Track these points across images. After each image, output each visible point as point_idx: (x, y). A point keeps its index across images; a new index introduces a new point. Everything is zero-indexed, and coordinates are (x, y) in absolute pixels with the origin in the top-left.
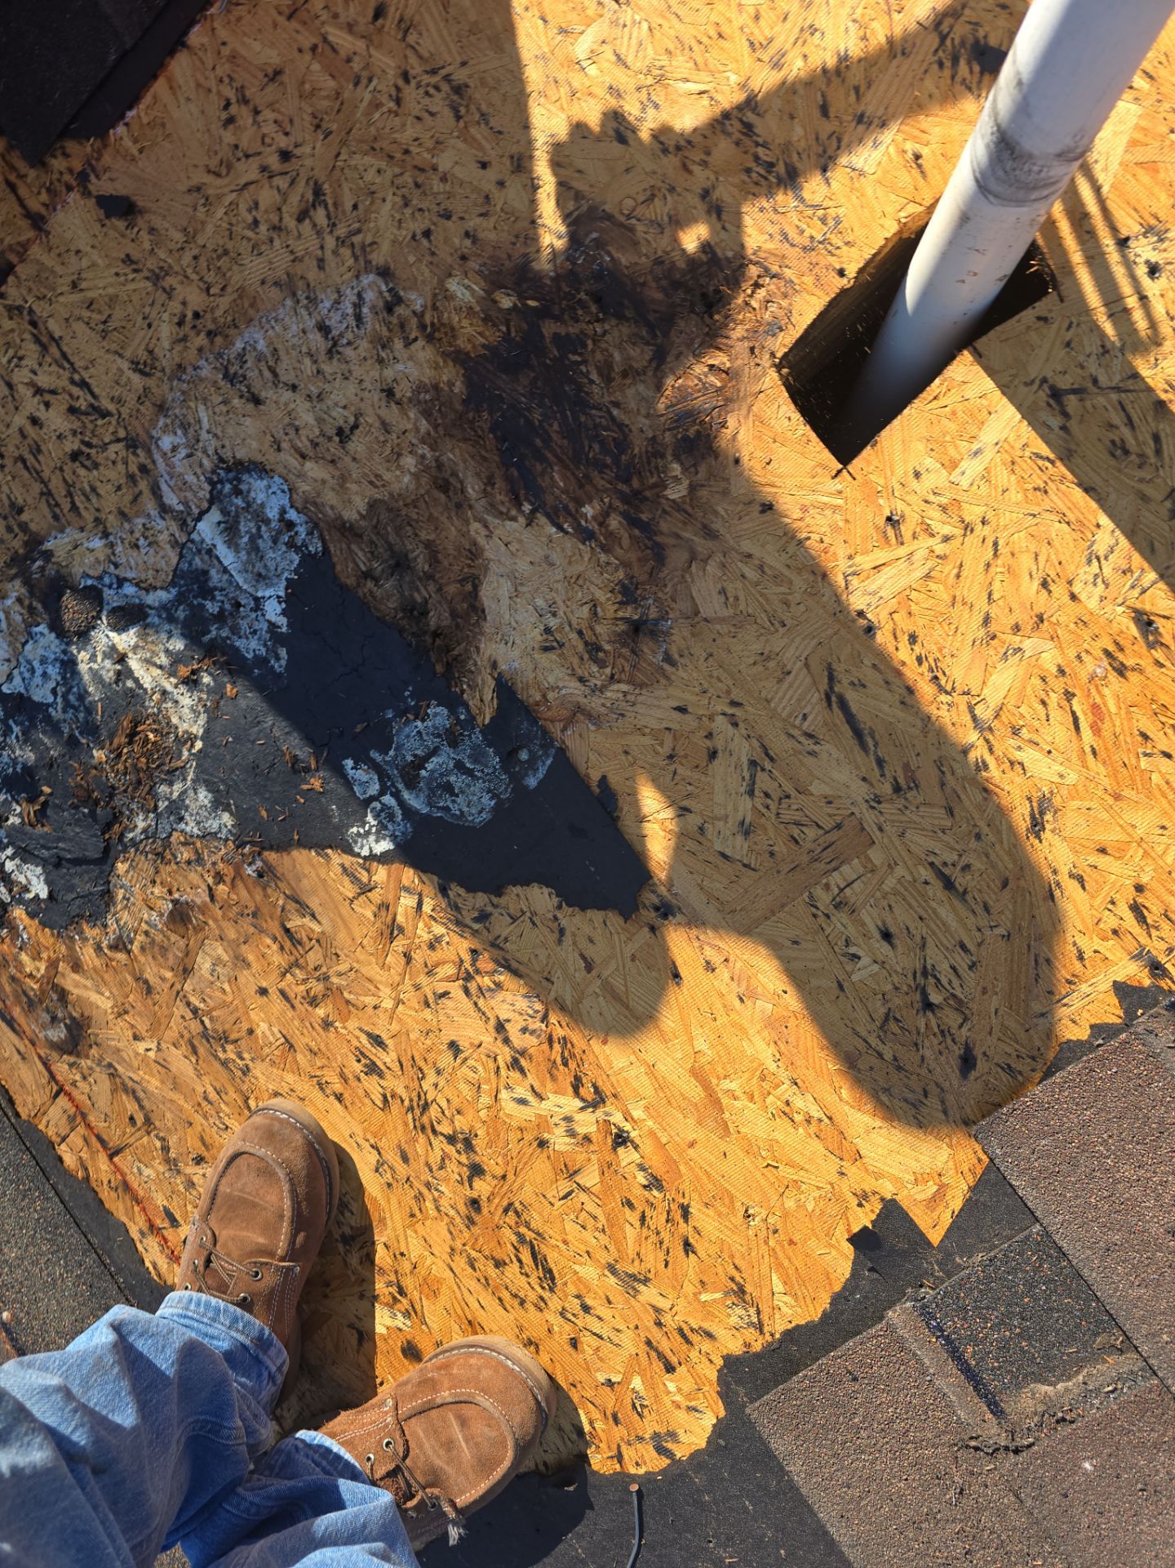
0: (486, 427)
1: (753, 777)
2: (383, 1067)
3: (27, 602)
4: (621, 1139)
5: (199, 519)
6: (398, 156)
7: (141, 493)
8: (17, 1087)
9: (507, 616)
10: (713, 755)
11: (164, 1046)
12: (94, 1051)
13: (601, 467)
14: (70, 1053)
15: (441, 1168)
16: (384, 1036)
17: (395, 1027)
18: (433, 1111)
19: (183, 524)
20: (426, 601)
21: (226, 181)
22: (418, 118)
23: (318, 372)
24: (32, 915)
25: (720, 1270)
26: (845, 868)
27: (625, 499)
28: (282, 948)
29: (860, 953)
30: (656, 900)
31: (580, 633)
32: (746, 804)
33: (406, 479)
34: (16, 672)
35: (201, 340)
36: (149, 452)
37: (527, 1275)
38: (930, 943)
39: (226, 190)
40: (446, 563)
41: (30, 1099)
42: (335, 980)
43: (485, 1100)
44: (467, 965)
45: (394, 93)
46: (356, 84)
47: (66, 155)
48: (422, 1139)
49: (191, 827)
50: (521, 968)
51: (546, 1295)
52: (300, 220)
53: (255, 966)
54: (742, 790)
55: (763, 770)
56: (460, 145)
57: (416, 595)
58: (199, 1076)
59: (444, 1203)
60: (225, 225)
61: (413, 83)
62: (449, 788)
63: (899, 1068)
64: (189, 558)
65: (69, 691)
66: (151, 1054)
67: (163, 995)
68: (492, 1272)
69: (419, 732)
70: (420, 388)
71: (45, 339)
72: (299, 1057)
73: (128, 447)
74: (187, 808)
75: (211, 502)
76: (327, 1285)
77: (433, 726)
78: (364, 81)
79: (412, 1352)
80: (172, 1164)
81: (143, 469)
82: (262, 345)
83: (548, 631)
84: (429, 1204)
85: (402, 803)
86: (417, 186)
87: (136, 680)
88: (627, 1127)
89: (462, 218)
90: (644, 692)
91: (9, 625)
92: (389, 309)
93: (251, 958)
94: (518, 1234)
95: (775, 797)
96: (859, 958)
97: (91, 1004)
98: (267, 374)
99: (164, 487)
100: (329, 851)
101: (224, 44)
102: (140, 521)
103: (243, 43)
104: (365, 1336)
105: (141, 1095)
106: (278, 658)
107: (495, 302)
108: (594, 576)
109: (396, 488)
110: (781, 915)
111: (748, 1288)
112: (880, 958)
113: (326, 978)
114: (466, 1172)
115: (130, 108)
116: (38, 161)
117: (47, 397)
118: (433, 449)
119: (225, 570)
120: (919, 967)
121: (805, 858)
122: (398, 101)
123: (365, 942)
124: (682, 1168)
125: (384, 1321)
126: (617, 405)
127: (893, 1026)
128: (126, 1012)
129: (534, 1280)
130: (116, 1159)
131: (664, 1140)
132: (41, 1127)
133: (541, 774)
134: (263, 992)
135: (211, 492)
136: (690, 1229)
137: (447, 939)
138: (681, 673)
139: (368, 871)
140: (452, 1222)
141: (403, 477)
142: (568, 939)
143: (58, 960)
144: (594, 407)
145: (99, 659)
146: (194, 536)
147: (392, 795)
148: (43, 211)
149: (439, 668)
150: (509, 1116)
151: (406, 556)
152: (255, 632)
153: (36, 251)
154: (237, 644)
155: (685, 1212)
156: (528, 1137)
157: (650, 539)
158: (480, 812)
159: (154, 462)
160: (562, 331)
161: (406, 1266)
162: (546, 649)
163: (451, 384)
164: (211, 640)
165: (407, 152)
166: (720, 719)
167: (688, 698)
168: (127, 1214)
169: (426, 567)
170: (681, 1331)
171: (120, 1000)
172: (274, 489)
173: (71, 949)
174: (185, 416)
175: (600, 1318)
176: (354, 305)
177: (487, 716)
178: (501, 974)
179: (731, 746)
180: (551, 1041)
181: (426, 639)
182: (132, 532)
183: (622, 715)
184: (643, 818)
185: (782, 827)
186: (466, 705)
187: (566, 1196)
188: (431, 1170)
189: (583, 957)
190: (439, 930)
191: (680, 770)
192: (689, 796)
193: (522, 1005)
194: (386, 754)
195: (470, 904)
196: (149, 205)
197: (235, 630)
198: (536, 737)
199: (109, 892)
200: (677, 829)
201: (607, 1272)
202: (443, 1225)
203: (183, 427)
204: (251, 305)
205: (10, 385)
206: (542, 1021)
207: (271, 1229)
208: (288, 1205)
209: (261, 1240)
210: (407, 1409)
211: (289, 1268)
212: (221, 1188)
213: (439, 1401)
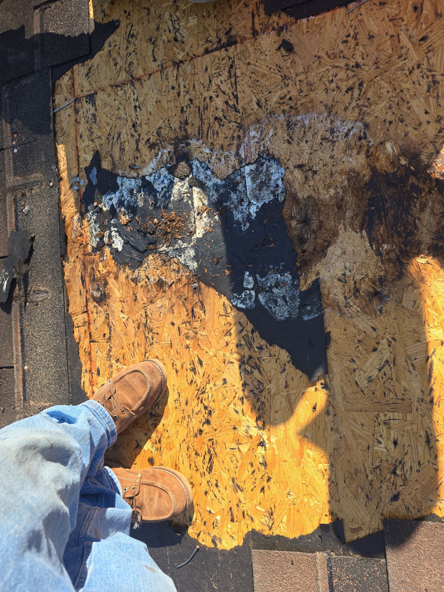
0: (367, 197)
1: (384, 366)
2: (197, 372)
3: (171, 155)
4: (262, 444)
5: (247, 165)
6: (398, 90)
7: (233, 144)
8: (73, 302)
9: (333, 261)
10: (375, 350)
11: (129, 319)
12: (105, 307)
13: (399, 235)
14: (97, 303)
15: (197, 414)
16: (204, 363)
17: (209, 362)
18: (205, 396)
19: (240, 162)
20: (308, 239)
21: (331, 61)
22: (414, 83)
23: (321, 143)
24: (111, 253)
25: (269, 503)
26: (396, 414)
27: (401, 251)
28: (188, 315)
29: (383, 442)
30: (323, 381)
31: (355, 283)
32: (375, 373)
34: (154, 175)
35: (287, 108)
36: (245, 133)
37: (204, 464)
38: (409, 455)
39: (329, 64)
40: (323, 231)
41: (75, 308)
42: (199, 335)
43: (224, 403)
44: (245, 359)
45: (411, 69)
46: (399, 58)
47: (279, 17)
48: (196, 401)
49: (182, 260)
50: (263, 372)
51: (207, 473)
52: (348, 90)
53: (175, 314)
54: (378, 367)
55: (389, 366)
56: (423, 100)
57: (306, 235)
58: (135, 336)
59: (190, 426)
60: (320, 75)
61: (420, 70)
62: (276, 302)
63: (371, 485)
64: (236, 175)
65: (168, 192)
66: (124, 320)
67: (140, 304)
68: (193, 455)
69: (277, 279)
70: (353, 170)
71: (232, 74)
72: (172, 351)
73: (238, 127)
74: (184, 253)
75: (255, 162)
76: (137, 424)
77: (284, 280)
78: (403, 58)
79: (151, 461)
80: (109, 356)
81: (239, 137)
82: (307, 122)
83: (344, 275)
84: (185, 422)
85: (257, 297)
86: (398, 104)
87: (193, 203)
88: (267, 442)
89: (406, 125)
90: (365, 315)
91: (161, 158)
92: (360, 139)
93: (175, 311)
94: (209, 449)
95: (387, 377)
96: (381, 443)
97: (113, 292)
98: (302, 133)
99: (242, 147)
100: (222, 296)
101: (361, 15)
102: (226, 153)
103: (368, 19)
104: (139, 447)
105: (112, 329)
106: (245, 226)
107: (399, 159)
108: (372, 268)
109: (322, 197)
110: (364, 413)
111: (275, 515)
112: (388, 448)
113: (197, 333)
114: (204, 420)
115: (313, 16)
116: (269, 14)
117: (220, 93)
118: (344, 192)
119: (245, 186)
120: (400, 459)
121: (384, 402)
122: (410, 73)
123: (216, 330)
124: (277, 466)
125: (148, 446)
126: (419, 219)
127: (378, 471)
128: (124, 302)
129: (205, 466)
130: (91, 343)
131: (277, 454)
132: (73, 319)
133: (311, 317)
134: (173, 324)
135: (257, 159)
136: (267, 485)
137: (244, 347)
138: (382, 317)
139: (231, 310)
140: (190, 432)
141: (327, 195)
142: (284, 374)
143: (111, 272)
144: (410, 215)
145: (184, 188)
146: (242, 169)
147: (255, 292)
148: (259, 30)
150: (229, 413)
151: (310, 220)
152: (242, 212)
153: (248, 43)
154: (234, 212)
155: (269, 479)
156: (232, 423)
157: (400, 269)
158: (281, 316)
159: (244, 137)
160: (416, 183)
161: (166, 435)
162: (340, 280)
163: (364, 176)
164: (226, 206)
165: (402, 91)
166: (385, 340)
167: (379, 326)
168: (85, 362)
169: (315, 228)
170: (243, 513)
171: (124, 297)
172: (280, 171)
173: (118, 271)
174: (265, 129)
175: (219, 491)
176: (349, 129)
177: (304, 289)
178: (255, 369)
179: (383, 351)
180: (258, 400)
181: (299, 251)
182: (222, 155)
183: (352, 317)
184: (336, 354)
185: (383, 387)
186: (299, 280)
187: (232, 449)
188: (193, 412)
189: (286, 382)
190: (243, 342)
191: (360, 348)
192: (357, 357)
193: (256, 383)
194: (262, 278)
195: (259, 341)
196: (298, 52)
197: (236, 208)
198: (317, 305)
199: (141, 262)
200: (346, 365)
201: (231, 480)
202: (186, 431)
203: (262, 132)
204: (312, 107)
205: (210, 81)
206: (259, 392)
207: (135, 400)
208: (144, 396)
209: (130, 402)
210: (144, 481)
211: (133, 415)
212: (125, 377)
213: (156, 485)
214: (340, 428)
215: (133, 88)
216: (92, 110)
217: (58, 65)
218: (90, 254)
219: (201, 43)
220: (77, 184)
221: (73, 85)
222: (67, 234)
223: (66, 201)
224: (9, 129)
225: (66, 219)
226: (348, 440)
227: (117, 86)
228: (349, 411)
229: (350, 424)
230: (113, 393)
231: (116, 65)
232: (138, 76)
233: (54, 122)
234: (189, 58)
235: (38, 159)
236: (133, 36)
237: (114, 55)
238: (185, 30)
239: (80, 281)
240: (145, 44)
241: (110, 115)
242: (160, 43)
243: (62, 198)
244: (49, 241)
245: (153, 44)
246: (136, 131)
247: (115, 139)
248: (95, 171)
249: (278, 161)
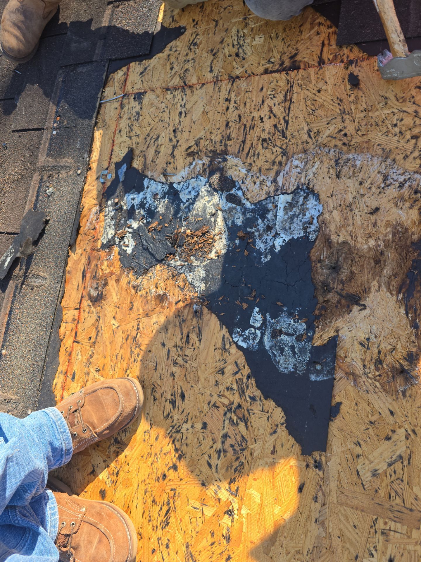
0: (412, 258)
1: (396, 461)
2: (177, 406)
3: (205, 167)
4: (230, 513)
5: (283, 194)
7: (272, 169)
8: (68, 295)
9: (358, 321)
10: (388, 438)
11: (119, 328)
12: (99, 308)
14: (92, 302)
15: (165, 454)
16: (186, 398)
17: (192, 399)
18: (179, 436)
19: (276, 191)
20: (334, 288)
21: (399, 104)
23: (370, 188)
24: (119, 254)
26: (399, 525)
28: (182, 339)
29: (375, 555)
30: (318, 459)
31: (380, 352)
32: (382, 467)
33: (365, 246)
34: (182, 183)
35: (340, 143)
36: (287, 160)
37: (159, 515)
40: (353, 284)
41: (68, 302)
42: (188, 365)
44: (233, 407)
47: (351, 50)
48: (168, 439)
50: (250, 427)
51: (159, 528)
52: (412, 138)
53: (169, 335)
54: (387, 461)
55: (402, 463)
57: (332, 283)
58: (121, 347)
59: (155, 466)
60: (384, 117)
62: (282, 350)
64: (268, 201)
65: (192, 204)
66: (114, 327)
67: (134, 314)
68: (150, 501)
70: (401, 225)
71: (288, 98)
73: (282, 152)
74: (194, 271)
75: (292, 193)
76: (98, 446)
77: (296, 327)
79: (103, 494)
80: (89, 363)
81: (280, 163)
82: (358, 163)
83: (368, 339)
84: (150, 460)
85: (262, 338)
87: (215, 221)
88: (236, 512)
90: (384, 393)
91: (194, 168)
93: (170, 331)
94: (169, 500)
95: (397, 476)
96: (373, 557)
97: (111, 295)
98: (351, 173)
99: (282, 174)
100: (224, 327)
102: (263, 177)
104: (94, 473)
105: (100, 334)
106: (266, 257)
108: (403, 340)
109: (359, 246)
110: (359, 513)
113: (186, 362)
114: (171, 464)
116: (340, 45)
117: (272, 115)
118: (385, 246)
119: (276, 216)
121: (387, 506)
123: (208, 365)
124: (241, 545)
125: (103, 475)
128: (119, 308)
129: (160, 519)
130: (75, 344)
131: (244, 530)
132: (64, 313)
133: (319, 379)
134: (163, 345)
135: (295, 190)
137: (234, 392)
138: (404, 402)
139: (230, 345)
140: (152, 473)
142: (275, 437)
143: (114, 274)
145: (210, 204)
146: (276, 197)
147: (261, 332)
148: (326, 61)
149: (317, 312)
151: (340, 268)
152: (266, 243)
153: (311, 71)
154: (257, 240)
155: (229, 558)
158: (285, 368)
159: (286, 164)
161: (126, 469)
162: (361, 344)
163: (413, 234)
164: (250, 231)
166: (403, 430)
167: (398, 412)
168: (63, 362)
169: (344, 279)
171: (120, 302)
172: (317, 208)
173: (121, 274)
174: (310, 160)
175: (169, 554)
176: (405, 180)
177: (318, 343)
178: (242, 421)
179: (398, 443)
180: (237, 459)
181: (321, 299)
182: (258, 178)
183: (368, 392)
184: (341, 430)
185: (389, 487)
186: (314, 332)
187: (195, 508)
188: (161, 451)
189: (274, 447)
190: (235, 387)
191: (371, 430)
192: (365, 441)
193: (239, 438)
194: (272, 319)
195: (253, 390)
196: (364, 89)
197: (260, 236)
198: (329, 366)
199: (148, 270)
200: (349, 446)
201: (185, 544)
202: (149, 470)
203: (306, 163)
204: (367, 148)
205: (263, 102)
206: (241, 450)
207: (102, 420)
208: (113, 419)
209: (96, 421)
210: (88, 518)
211: (95, 437)
212: (98, 392)
213: (99, 527)
214: (326, 523)
215: (182, 94)
216: (138, 108)
217: (116, 60)
218: (97, 250)
219: (263, 62)
220: (104, 177)
221: (125, 81)
222: (81, 225)
223: (89, 191)
224: (54, 110)
225: (84, 210)
226: (333, 540)
227: (167, 89)
228: (342, 504)
229: (340, 520)
230: (80, 405)
231: (172, 69)
232: (190, 84)
233: (98, 113)
234: (247, 75)
235: (73, 144)
236: (195, 44)
237: (173, 59)
238: (248, 48)
239: (81, 275)
240: (205, 54)
241: (154, 116)
242: (221, 55)
243: (86, 188)
244: (61, 228)
245: (214, 55)
246: (175, 137)
247: (153, 140)
248: (124, 167)
249: (317, 197)
